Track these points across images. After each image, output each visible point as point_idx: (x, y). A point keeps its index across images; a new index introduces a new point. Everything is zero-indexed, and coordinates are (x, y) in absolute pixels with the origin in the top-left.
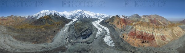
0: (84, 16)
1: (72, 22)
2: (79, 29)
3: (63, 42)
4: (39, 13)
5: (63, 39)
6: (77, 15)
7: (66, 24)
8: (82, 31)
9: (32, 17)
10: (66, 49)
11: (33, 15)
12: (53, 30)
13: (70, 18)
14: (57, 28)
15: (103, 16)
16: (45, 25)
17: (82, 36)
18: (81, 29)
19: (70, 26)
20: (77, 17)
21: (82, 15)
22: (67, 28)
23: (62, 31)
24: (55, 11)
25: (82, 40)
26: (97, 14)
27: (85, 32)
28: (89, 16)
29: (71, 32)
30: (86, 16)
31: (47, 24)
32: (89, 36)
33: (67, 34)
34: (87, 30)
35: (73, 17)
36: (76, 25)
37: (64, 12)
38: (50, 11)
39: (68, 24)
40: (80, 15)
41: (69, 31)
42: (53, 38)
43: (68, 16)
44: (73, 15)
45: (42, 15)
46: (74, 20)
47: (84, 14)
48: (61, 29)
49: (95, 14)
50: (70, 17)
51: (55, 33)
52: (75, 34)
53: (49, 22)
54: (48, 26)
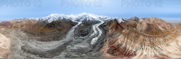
0: (88, 19)
1: (77, 25)
2: (80, 31)
3: (71, 38)
4: (49, 16)
5: (71, 37)
6: (82, 18)
7: (73, 26)
8: (83, 32)
9: (42, 20)
10: (73, 41)
11: (43, 18)
12: (65, 31)
13: (76, 21)
14: (67, 30)
15: (106, 18)
16: (57, 28)
17: (81, 35)
18: (82, 31)
19: (76, 29)
20: (82, 20)
21: (86, 18)
22: (73, 30)
23: (70, 32)
24: (63, 15)
25: (81, 37)
26: (101, 16)
27: (84, 33)
28: (93, 19)
29: (76, 32)
30: (90, 20)
31: (59, 27)
32: (86, 35)
33: (73, 33)
34: (85, 32)
35: (78, 20)
36: (80, 28)
37: (71, 15)
38: (59, 15)
39: (75, 27)
40: (85, 18)
41: (74, 32)
42: (65, 36)
43: (75, 19)
44: (78, 18)
45: (52, 18)
46: (80, 23)
47: (88, 17)
48: (69, 30)
49: (99, 16)
50: (76, 19)
51: (66, 33)
52: (78, 34)
53: (60, 25)
54: (60, 29)
